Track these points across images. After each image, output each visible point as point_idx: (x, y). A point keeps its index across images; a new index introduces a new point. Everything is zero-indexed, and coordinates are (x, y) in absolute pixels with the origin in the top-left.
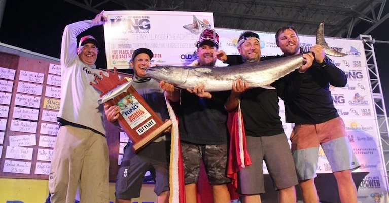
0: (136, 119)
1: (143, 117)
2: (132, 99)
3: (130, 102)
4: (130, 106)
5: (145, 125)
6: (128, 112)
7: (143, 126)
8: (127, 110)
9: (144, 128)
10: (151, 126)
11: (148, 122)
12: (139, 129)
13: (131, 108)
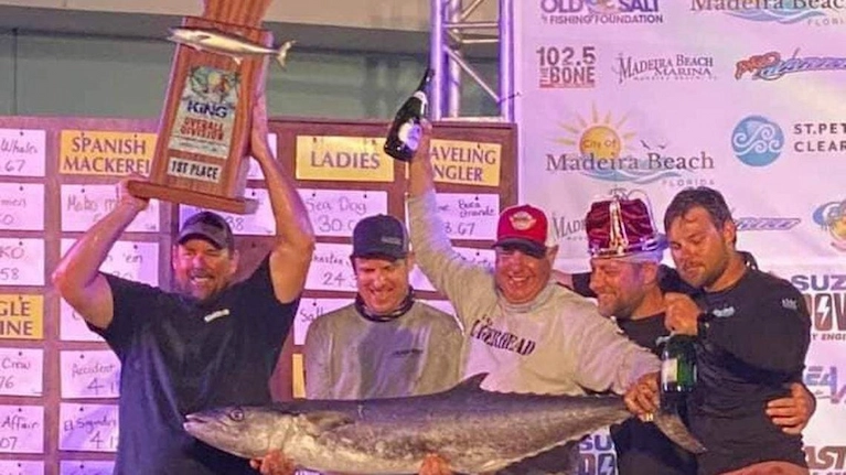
0: (195, 137)
1: (211, 147)
2: (231, 87)
3: (223, 90)
4: (213, 98)
5: (196, 163)
6: (198, 107)
7: (191, 163)
8: (201, 100)
9: (189, 168)
10: (206, 178)
11: (207, 165)
12: (178, 160)
13: (211, 105)
